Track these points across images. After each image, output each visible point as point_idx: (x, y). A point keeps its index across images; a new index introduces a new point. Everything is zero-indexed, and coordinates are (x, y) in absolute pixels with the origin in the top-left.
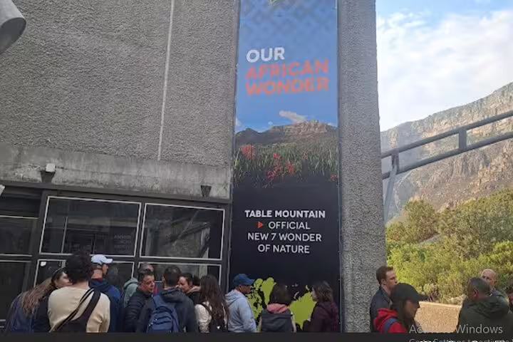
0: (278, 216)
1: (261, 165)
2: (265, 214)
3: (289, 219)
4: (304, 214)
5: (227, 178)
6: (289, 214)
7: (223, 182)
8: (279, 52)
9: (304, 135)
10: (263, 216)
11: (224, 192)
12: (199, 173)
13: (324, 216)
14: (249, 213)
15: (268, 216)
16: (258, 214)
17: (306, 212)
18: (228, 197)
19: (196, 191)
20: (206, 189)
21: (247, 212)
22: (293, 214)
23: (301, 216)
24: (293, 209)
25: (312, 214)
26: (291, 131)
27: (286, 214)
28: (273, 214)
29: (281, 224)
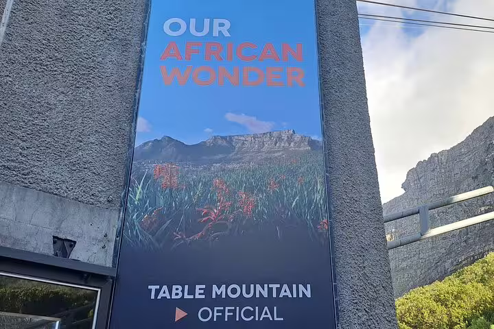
0: (219, 296)
1: (190, 197)
2: (192, 292)
3: (241, 301)
4: (270, 290)
5: (109, 229)
6: (241, 291)
7: (100, 236)
8: (221, 25)
9: (269, 152)
10: (186, 296)
11: (101, 254)
12: (54, 209)
13: (308, 294)
14: (158, 292)
15: (197, 296)
16: (178, 292)
17: (275, 286)
18: (109, 264)
19: (42, 247)
20: (64, 245)
21: (153, 288)
22: (248, 293)
23: (265, 294)
24: (248, 281)
25: (285, 292)
26: (247, 145)
27: (234, 291)
28: (208, 291)
29: (223, 312)
